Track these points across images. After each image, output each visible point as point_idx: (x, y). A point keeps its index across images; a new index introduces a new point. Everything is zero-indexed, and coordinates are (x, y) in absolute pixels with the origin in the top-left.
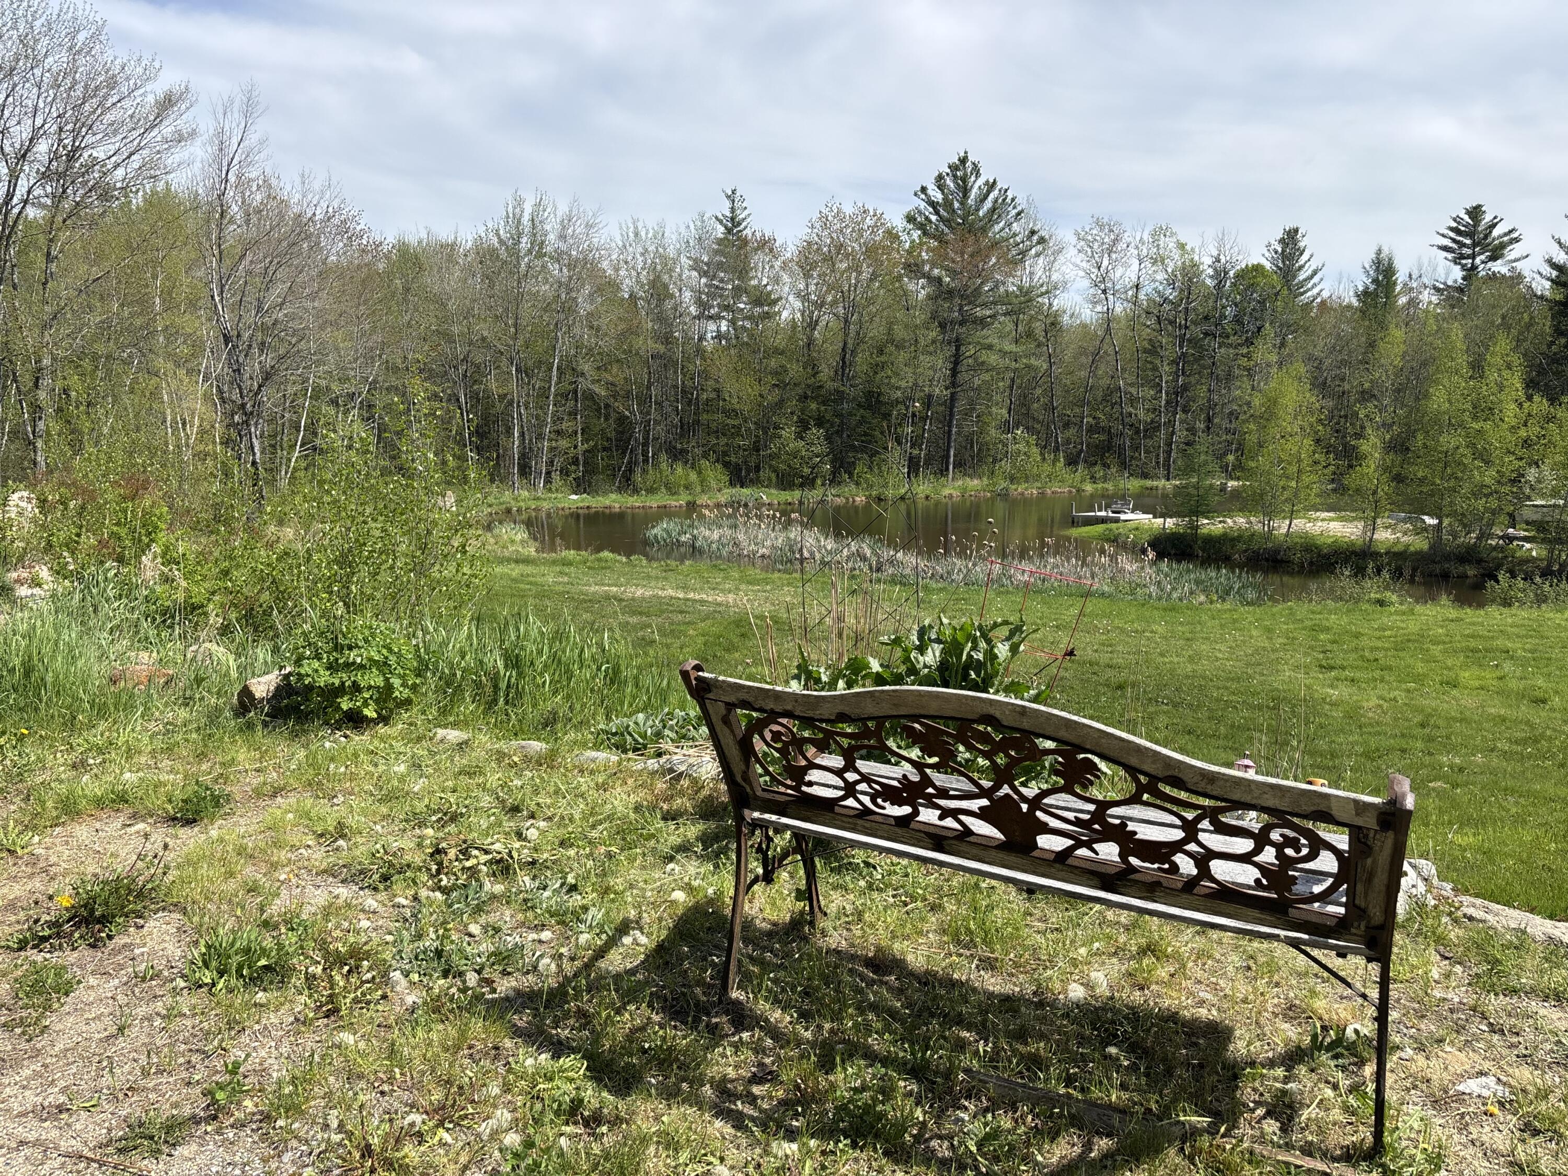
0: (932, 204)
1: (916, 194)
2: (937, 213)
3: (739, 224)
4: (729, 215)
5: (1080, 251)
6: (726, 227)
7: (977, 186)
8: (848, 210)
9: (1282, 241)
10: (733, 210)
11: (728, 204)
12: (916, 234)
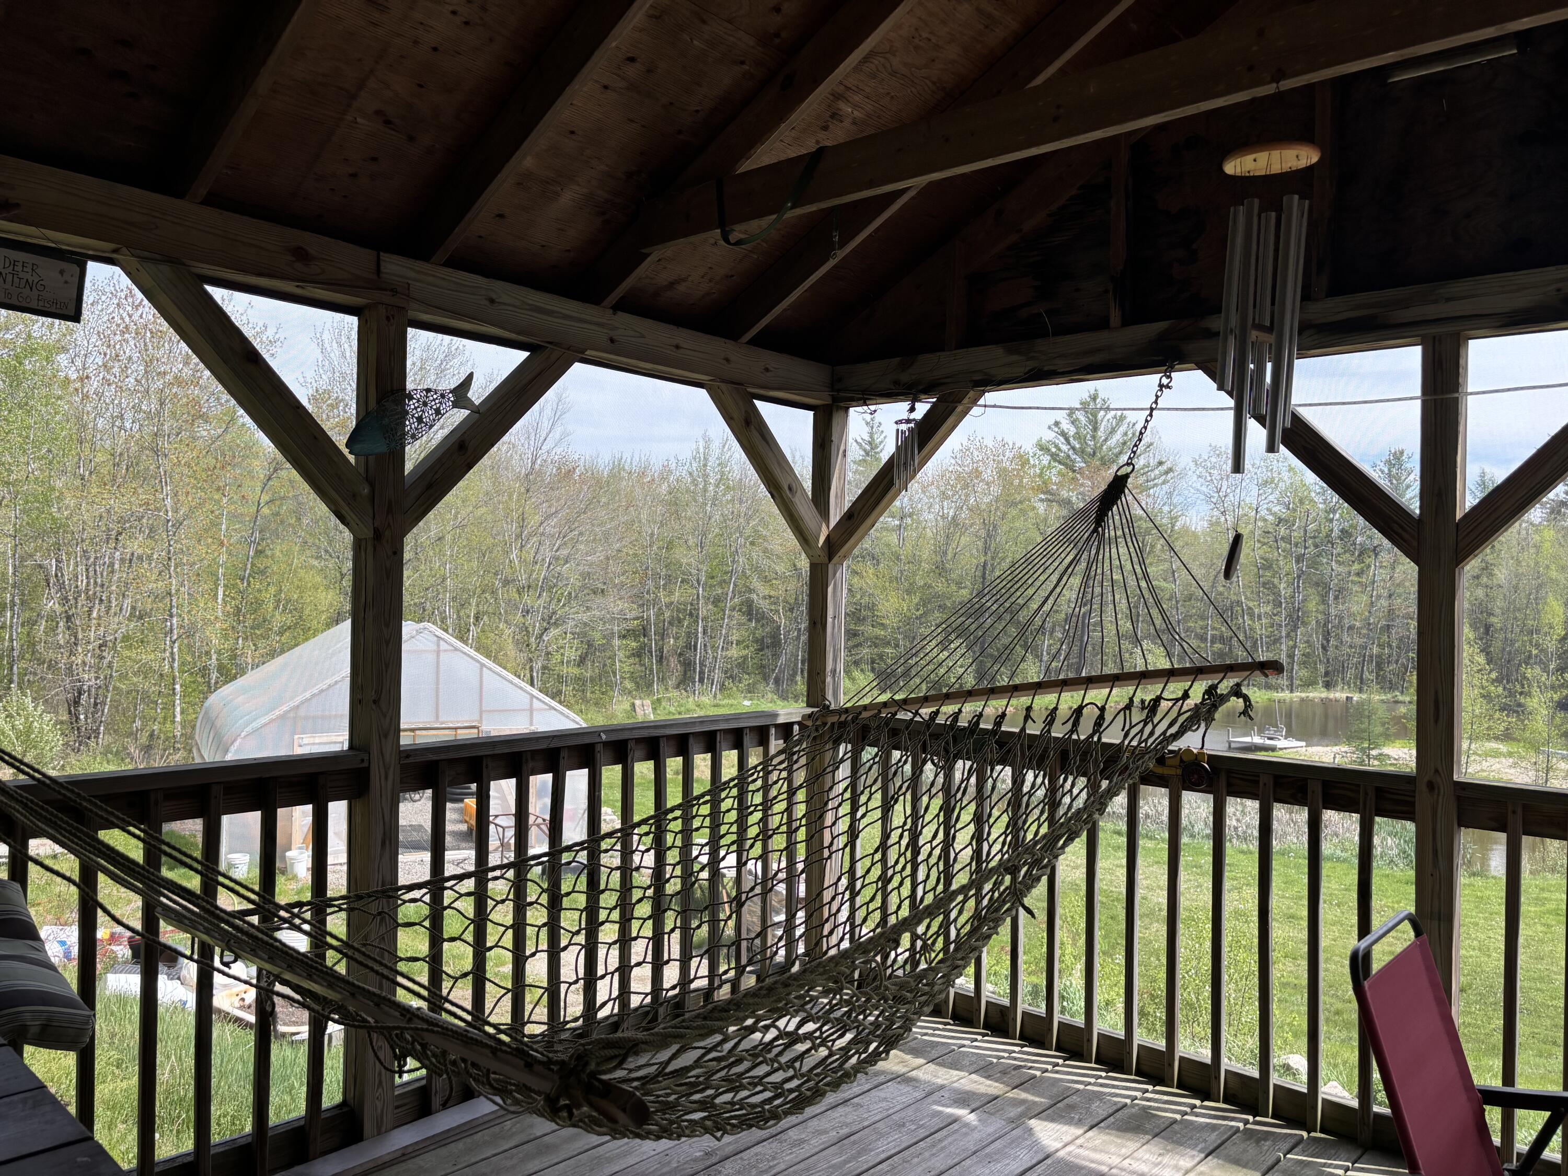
0: (1063, 434)
1: (1049, 428)
2: (1068, 443)
3: (877, 447)
4: (867, 438)
5: (1199, 477)
6: (865, 450)
7: (1106, 420)
8: (989, 443)
9: (1388, 462)
10: (871, 435)
11: (867, 429)
12: (1046, 459)
